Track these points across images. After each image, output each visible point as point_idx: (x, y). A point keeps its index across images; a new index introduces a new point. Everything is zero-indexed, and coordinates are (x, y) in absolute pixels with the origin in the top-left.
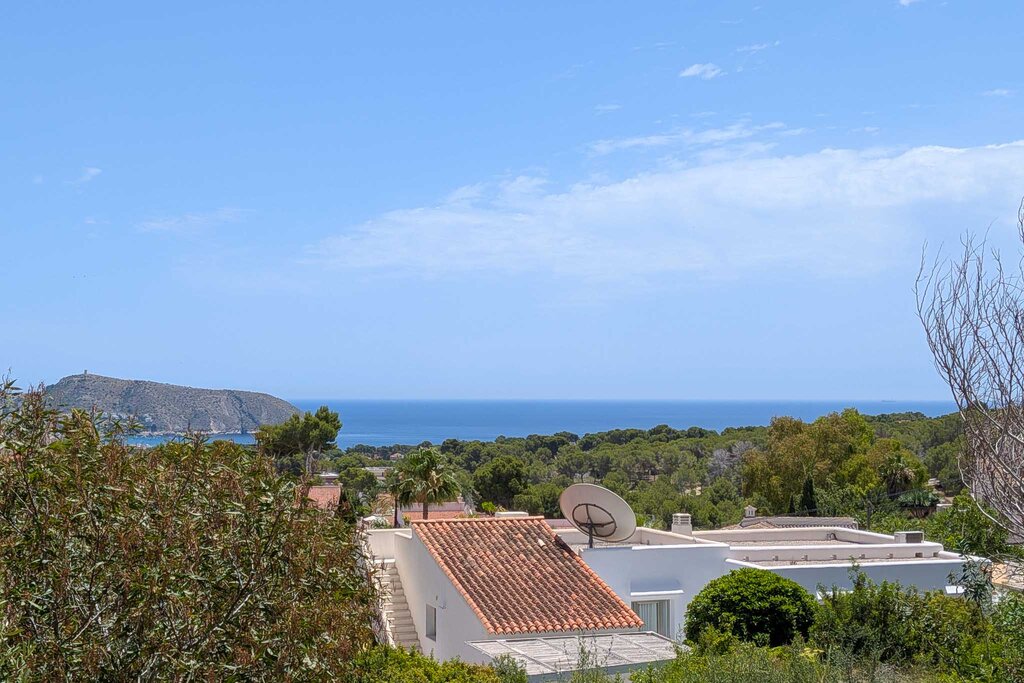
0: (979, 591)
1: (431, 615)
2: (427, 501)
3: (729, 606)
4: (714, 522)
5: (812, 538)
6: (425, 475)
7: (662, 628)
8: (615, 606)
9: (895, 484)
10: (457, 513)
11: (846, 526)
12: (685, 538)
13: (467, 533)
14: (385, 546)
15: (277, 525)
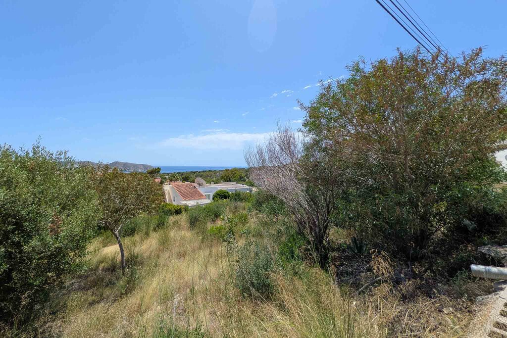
0: (251, 191)
1: (174, 198)
2: (174, 181)
3: (218, 195)
4: (217, 183)
5: (230, 185)
6: (175, 177)
7: (209, 198)
8: (203, 195)
9: (241, 178)
10: (179, 183)
11: (234, 183)
12: (213, 185)
13: (180, 186)
14: (167, 188)
15: (149, 185)
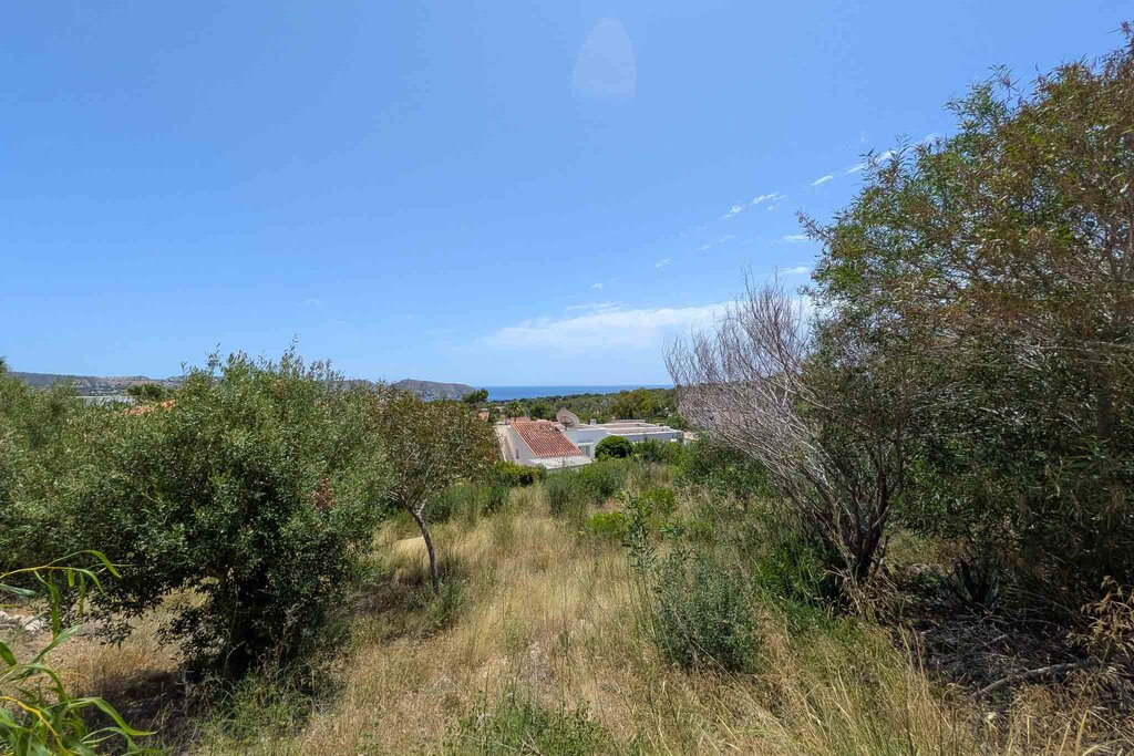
0: (680, 440)
1: (517, 450)
2: (516, 416)
3: (607, 447)
4: (603, 422)
5: (633, 426)
6: (515, 409)
7: (588, 454)
8: (574, 448)
9: (656, 409)
10: (525, 420)
11: (642, 422)
12: (594, 427)
13: (528, 426)
14: (503, 430)
15: (469, 424)
